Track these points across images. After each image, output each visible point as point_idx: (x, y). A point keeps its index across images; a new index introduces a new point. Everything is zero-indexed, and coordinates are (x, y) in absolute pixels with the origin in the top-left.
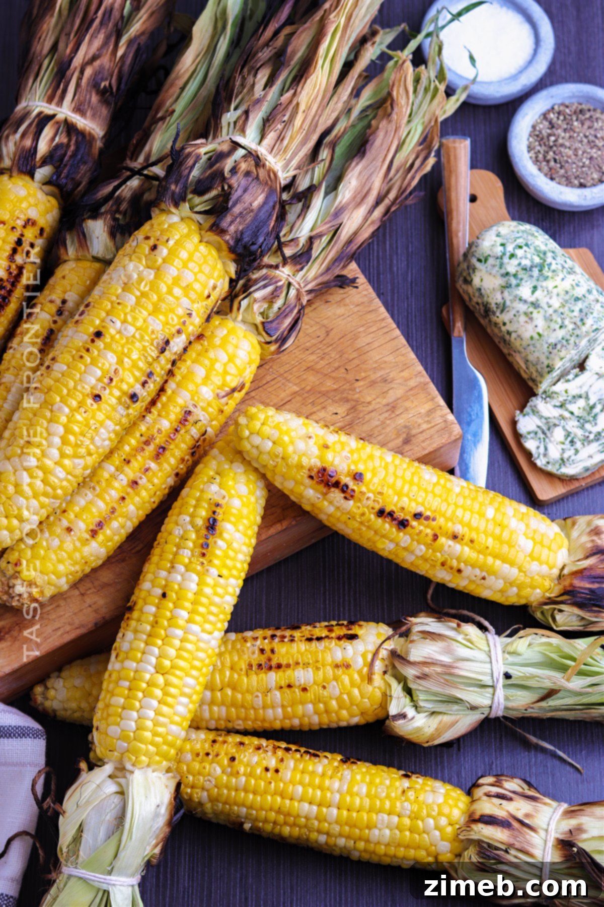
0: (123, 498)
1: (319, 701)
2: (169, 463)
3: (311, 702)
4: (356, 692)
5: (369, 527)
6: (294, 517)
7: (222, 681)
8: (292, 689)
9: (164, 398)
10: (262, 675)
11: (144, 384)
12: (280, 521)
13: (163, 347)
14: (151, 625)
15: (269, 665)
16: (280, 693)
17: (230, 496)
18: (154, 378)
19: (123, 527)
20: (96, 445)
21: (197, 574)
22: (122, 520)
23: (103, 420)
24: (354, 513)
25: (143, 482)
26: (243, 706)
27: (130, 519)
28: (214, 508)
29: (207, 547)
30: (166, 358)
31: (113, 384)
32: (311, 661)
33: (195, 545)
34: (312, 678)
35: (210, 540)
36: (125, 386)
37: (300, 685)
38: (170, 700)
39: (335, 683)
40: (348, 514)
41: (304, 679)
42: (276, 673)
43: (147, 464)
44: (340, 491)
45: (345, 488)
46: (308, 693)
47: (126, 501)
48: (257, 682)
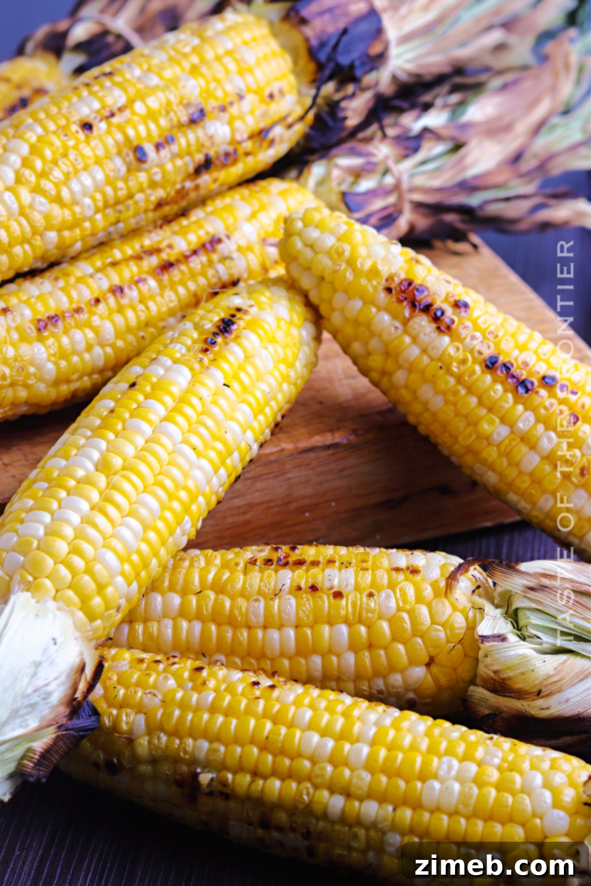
0: (98, 301)
1: (360, 621)
2: (177, 293)
3: (346, 622)
4: (424, 610)
5: (470, 390)
6: (354, 431)
7: (203, 580)
8: (318, 594)
9: (184, 222)
10: (270, 572)
11: (158, 147)
12: (332, 431)
13: (196, 116)
14: (104, 419)
15: (284, 561)
16: (296, 597)
17: (261, 309)
18: (175, 148)
19: (89, 348)
20: (72, 192)
21: (192, 369)
22: (90, 335)
23: (89, 158)
24: (450, 356)
25: (132, 294)
26: (231, 622)
27: (102, 345)
28: (233, 312)
29: (214, 343)
30: (198, 139)
31: (115, 120)
32: (354, 561)
33: (195, 342)
34: (352, 581)
35: (219, 340)
36: (131, 132)
37: (331, 588)
38: (111, 510)
39: (390, 592)
40: (440, 360)
41: (340, 581)
42: (293, 571)
43: (143, 276)
44: (430, 318)
45: (439, 313)
46: (344, 602)
47: (101, 307)
48: (261, 581)
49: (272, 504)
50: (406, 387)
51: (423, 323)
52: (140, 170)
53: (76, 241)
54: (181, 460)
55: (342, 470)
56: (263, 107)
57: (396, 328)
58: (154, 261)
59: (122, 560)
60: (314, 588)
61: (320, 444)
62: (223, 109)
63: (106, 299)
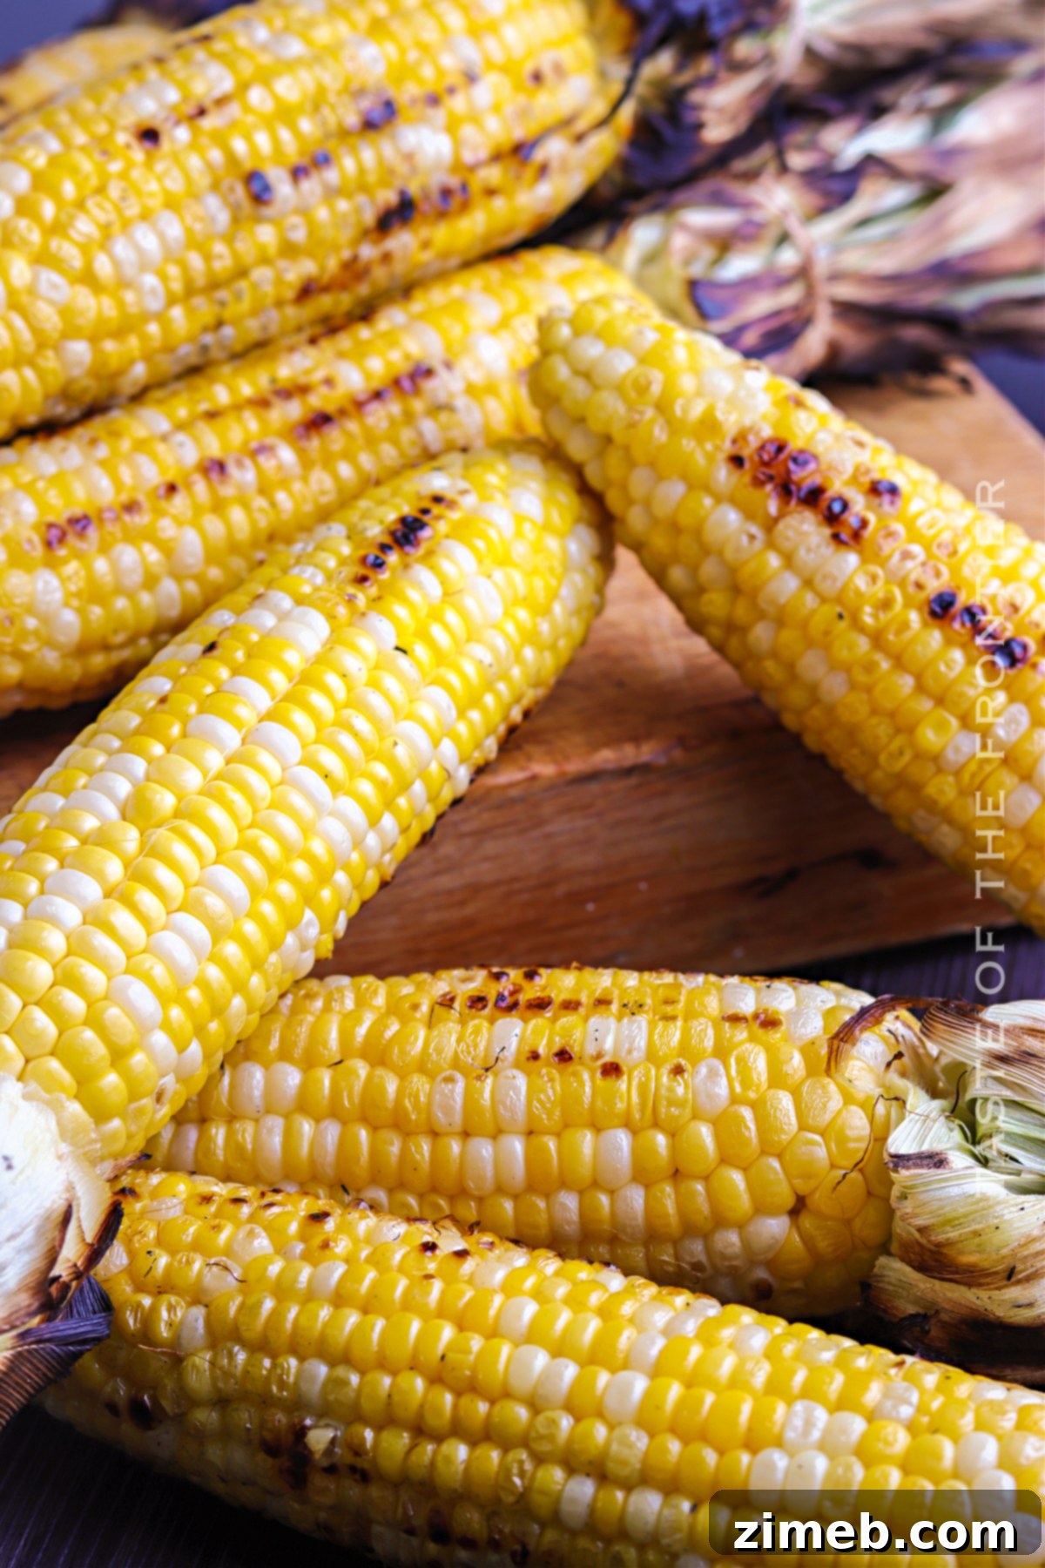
0: (172, 488)
1: (656, 1124)
3: (628, 1124)
4: (785, 1102)
5: (899, 662)
6: (681, 741)
7: (345, 1036)
8: (571, 1067)
10: (479, 1022)
11: (297, 173)
12: (636, 739)
13: (377, 115)
14: (147, 716)
15: (509, 1000)
16: (528, 1074)
17: (486, 497)
18: (331, 176)
19: (150, 582)
20: (116, 263)
21: (331, 617)
22: (153, 556)
23: (151, 195)
24: (859, 594)
25: (246, 476)
26: (399, 1123)
27: (178, 577)
28: (426, 504)
29: (379, 565)
30: (380, 160)
31: (207, 123)
32: (649, 1001)
33: (343, 562)
34: (641, 1042)
35: (393, 558)
36: (239, 146)
37: (599, 1056)
38: (146, 899)
39: (717, 1063)
40: (839, 600)
41: (617, 1042)
42: (525, 1021)
43: (269, 441)
44: (820, 517)
45: (837, 507)
46: (622, 1084)
47: (179, 502)
48: (459, 1041)
49: (517, 886)
50: (774, 654)
51: (806, 528)
52: (259, 220)
53: (132, 362)
54: (297, 800)
55: (658, 819)
56: (521, 99)
57: (752, 537)
58: (294, 410)
59: (164, 999)
60: (564, 1056)
61: (610, 766)
62: (434, 100)
63: (189, 486)
